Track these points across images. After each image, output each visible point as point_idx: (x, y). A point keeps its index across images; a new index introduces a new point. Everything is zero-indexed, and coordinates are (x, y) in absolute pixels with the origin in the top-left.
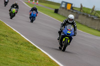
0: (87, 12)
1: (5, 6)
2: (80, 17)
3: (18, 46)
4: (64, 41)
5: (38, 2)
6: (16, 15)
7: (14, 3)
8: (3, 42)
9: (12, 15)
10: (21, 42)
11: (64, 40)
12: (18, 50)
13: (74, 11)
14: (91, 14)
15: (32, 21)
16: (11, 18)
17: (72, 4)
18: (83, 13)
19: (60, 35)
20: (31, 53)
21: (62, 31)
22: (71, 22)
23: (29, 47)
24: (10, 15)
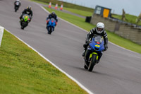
0: (131, 22)
1: (16, 11)
2: (122, 28)
3: (35, 69)
4: (91, 58)
5: (62, 6)
6: (29, 24)
7: (27, 8)
8: (13, 64)
9: (24, 24)
10: (39, 63)
11: (91, 56)
12: (34, 74)
13: (113, 20)
14: (137, 24)
15: (50, 32)
16: (23, 28)
17: (110, 10)
18: (126, 23)
19: (85, 50)
20: (53, 79)
21: (88, 45)
22: (99, 32)
23: (49, 70)
24: (21, 24)
